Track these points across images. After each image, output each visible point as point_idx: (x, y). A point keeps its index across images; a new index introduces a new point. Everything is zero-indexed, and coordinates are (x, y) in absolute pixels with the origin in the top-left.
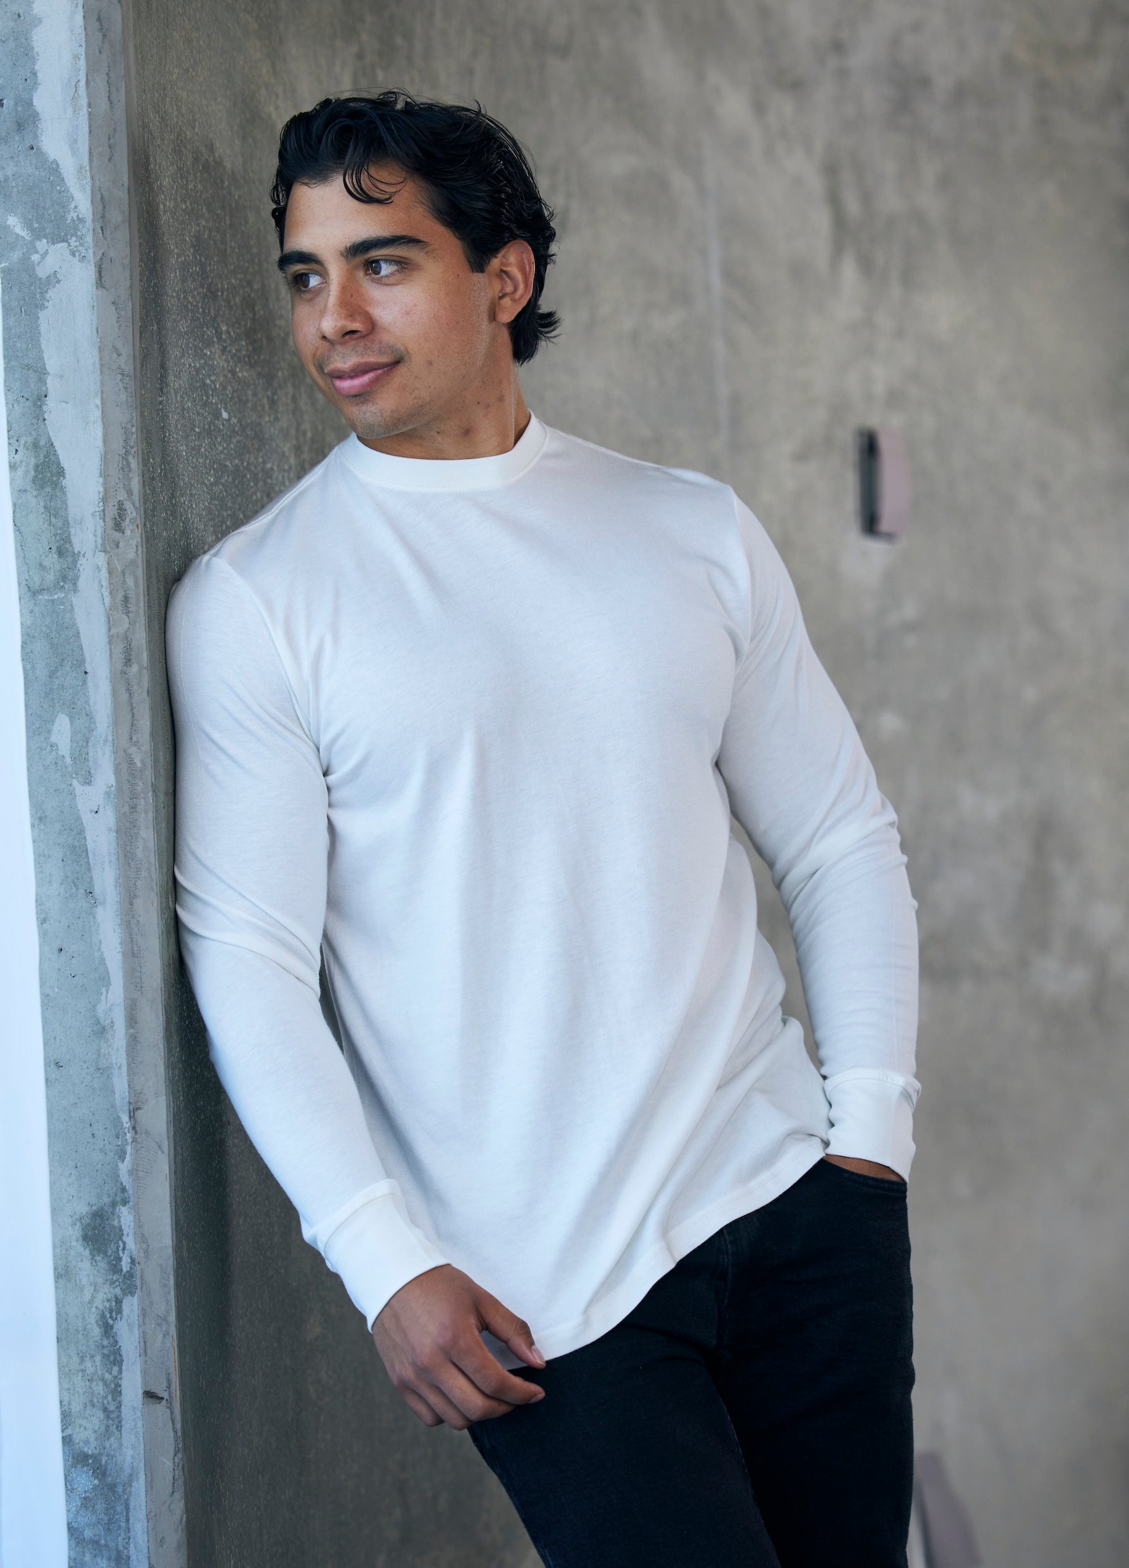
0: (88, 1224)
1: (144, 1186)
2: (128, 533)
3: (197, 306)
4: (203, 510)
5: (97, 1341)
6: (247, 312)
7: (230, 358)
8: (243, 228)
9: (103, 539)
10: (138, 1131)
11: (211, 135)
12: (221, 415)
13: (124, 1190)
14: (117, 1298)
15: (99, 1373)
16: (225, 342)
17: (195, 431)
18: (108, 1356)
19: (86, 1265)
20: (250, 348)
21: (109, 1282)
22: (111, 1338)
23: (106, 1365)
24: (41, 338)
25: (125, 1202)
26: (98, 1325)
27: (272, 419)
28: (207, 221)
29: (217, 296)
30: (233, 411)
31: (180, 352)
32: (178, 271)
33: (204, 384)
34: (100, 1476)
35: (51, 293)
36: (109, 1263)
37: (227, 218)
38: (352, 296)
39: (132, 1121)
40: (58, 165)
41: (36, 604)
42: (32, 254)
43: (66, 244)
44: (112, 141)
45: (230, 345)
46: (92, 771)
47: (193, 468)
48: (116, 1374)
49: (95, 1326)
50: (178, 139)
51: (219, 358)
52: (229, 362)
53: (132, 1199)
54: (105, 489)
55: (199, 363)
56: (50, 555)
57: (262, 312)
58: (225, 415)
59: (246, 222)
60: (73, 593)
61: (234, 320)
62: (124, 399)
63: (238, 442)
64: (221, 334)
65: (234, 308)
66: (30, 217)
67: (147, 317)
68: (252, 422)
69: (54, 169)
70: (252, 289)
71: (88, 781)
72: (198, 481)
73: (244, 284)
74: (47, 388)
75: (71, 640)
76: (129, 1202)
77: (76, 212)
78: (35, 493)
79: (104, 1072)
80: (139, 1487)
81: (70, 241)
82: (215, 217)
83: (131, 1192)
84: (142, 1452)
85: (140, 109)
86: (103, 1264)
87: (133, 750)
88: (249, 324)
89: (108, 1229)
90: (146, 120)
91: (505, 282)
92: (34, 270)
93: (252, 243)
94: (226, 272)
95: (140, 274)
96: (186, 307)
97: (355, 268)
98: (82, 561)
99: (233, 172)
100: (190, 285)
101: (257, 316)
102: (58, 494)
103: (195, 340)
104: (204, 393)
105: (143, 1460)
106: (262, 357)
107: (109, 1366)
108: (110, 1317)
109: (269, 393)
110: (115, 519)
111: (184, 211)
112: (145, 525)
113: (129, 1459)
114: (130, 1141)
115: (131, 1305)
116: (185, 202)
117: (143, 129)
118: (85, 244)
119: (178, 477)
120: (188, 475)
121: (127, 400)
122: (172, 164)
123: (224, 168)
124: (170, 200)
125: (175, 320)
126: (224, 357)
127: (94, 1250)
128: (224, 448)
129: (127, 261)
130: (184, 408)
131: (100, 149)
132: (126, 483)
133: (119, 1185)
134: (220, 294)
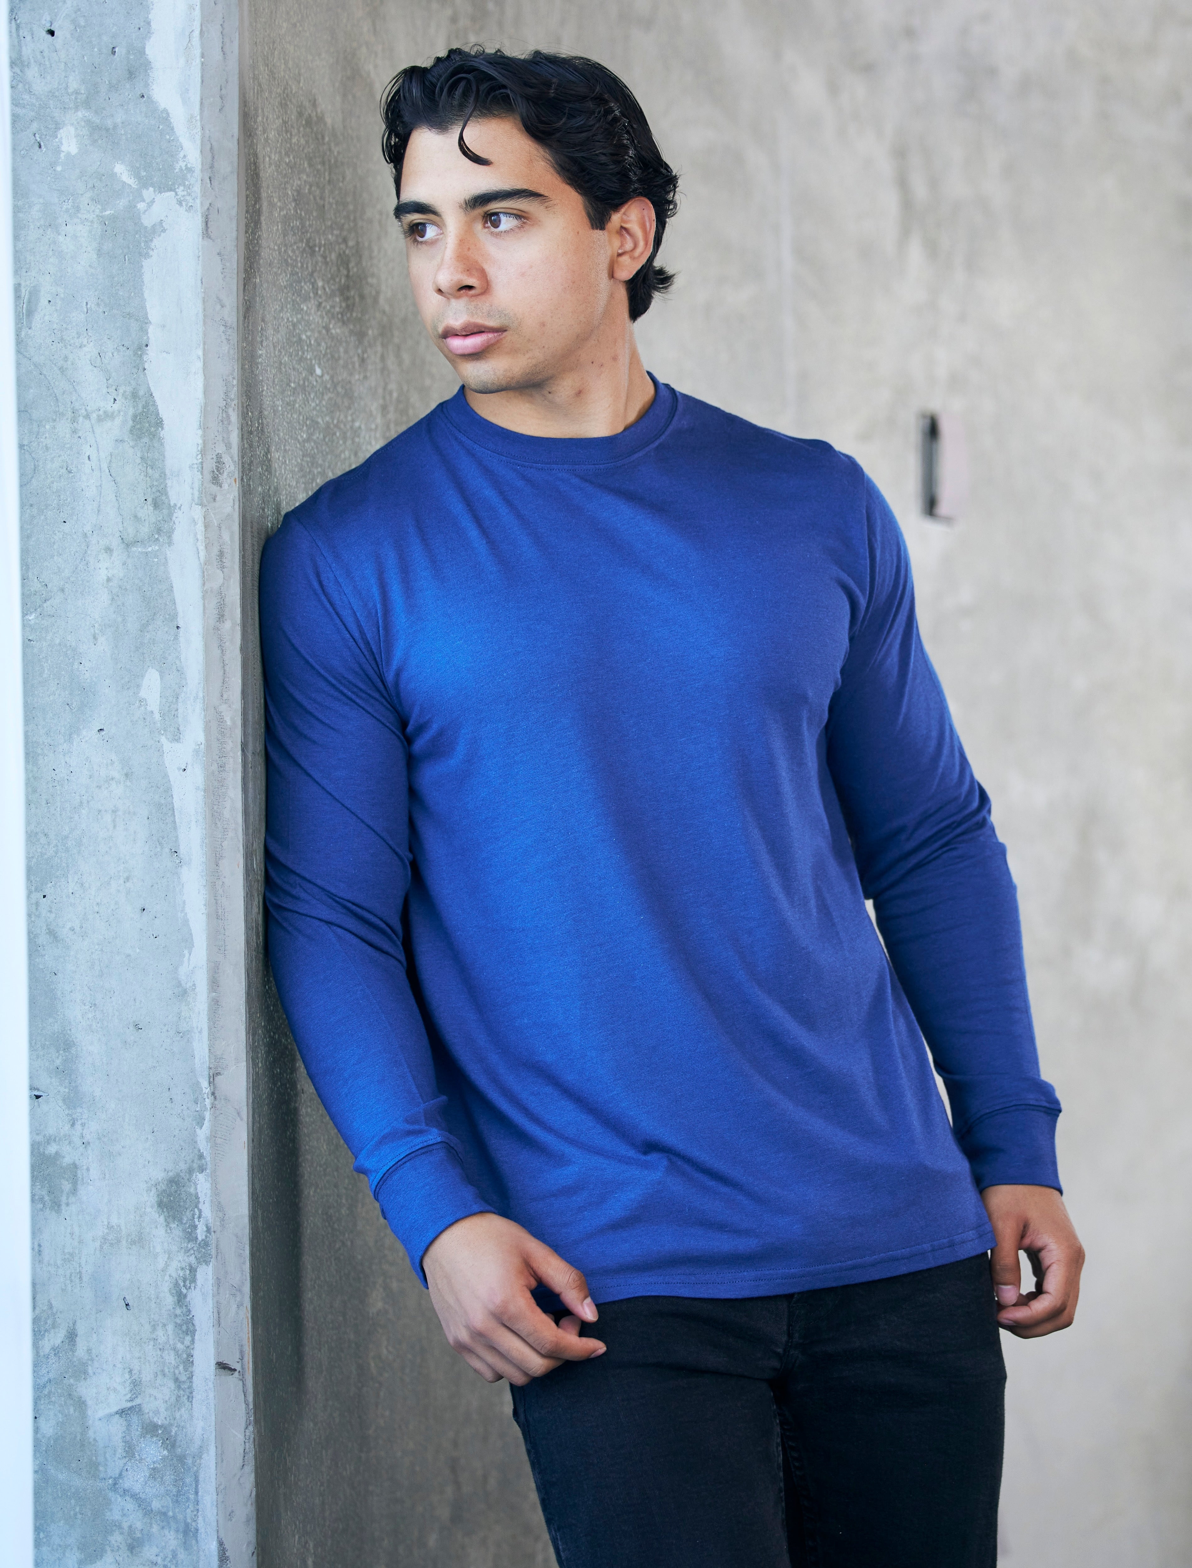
0: (164, 1191)
1: (222, 1153)
2: (225, 486)
3: (296, 260)
4: (296, 466)
5: (170, 1310)
6: (341, 268)
7: (324, 313)
8: (341, 184)
9: (201, 492)
10: (218, 1097)
11: (314, 91)
12: (315, 371)
13: (201, 1156)
14: (191, 1267)
15: (171, 1342)
16: (320, 297)
17: (290, 386)
18: (181, 1326)
19: (161, 1232)
20: (344, 305)
21: (183, 1250)
22: (184, 1307)
23: (178, 1334)
24: (144, 287)
25: (202, 1169)
26: (172, 1294)
27: (361, 377)
28: (308, 176)
29: (314, 251)
30: (326, 368)
31: (279, 306)
32: (280, 224)
33: (300, 339)
34: (169, 1447)
35: (156, 242)
36: (184, 1231)
37: (327, 174)
38: (469, 249)
39: (212, 1087)
40: (168, 114)
41: (129, 557)
42: (138, 202)
43: (173, 193)
44: (224, 92)
45: (326, 301)
46: (181, 729)
47: (288, 423)
48: (189, 1344)
49: (168, 1295)
50: (284, 92)
51: (315, 313)
52: (323, 318)
53: (209, 1166)
54: (204, 441)
55: (297, 318)
56: (146, 506)
57: (355, 270)
58: (318, 371)
59: (344, 178)
60: (167, 545)
61: (329, 276)
62: (226, 351)
63: (330, 399)
64: (317, 289)
65: (330, 264)
66: (138, 165)
67: (251, 269)
68: (343, 380)
69: (165, 118)
70: (347, 246)
71: (177, 737)
72: (291, 437)
73: (340, 240)
74: (148, 338)
75: (164, 594)
76: (206, 1170)
77: (184, 161)
78: (132, 443)
79: (184, 1035)
80: (209, 1460)
81: (177, 190)
82: (315, 172)
83: (208, 1159)
84: (214, 1423)
85: (251, 62)
86: (177, 1232)
87: (223, 708)
88: (343, 281)
89: (183, 1196)
90: (256, 72)
91: (625, 238)
92: (140, 219)
93: (349, 199)
94: (323, 228)
95: (246, 226)
96: (286, 261)
97: (474, 220)
98: (178, 514)
99: (333, 129)
100: (291, 239)
101: (351, 273)
102: (156, 445)
103: (293, 295)
104: (299, 348)
105: (214, 1432)
106: (354, 315)
107: (181, 1336)
108: (184, 1286)
109: (360, 351)
110: (213, 472)
111: (287, 164)
112: (242, 479)
113: (199, 1431)
114: (209, 1107)
115: (206, 1275)
116: (289, 157)
117: (254, 81)
118: (192, 194)
119: (274, 431)
120: (283, 430)
121: (229, 352)
122: (278, 118)
123: (325, 124)
124: (275, 153)
125: (276, 273)
126: (319, 313)
127: (169, 1217)
128: (317, 405)
129: (234, 212)
130: (281, 362)
131: (212, 99)
132: (225, 436)
133: (196, 1151)
134: (317, 249)
